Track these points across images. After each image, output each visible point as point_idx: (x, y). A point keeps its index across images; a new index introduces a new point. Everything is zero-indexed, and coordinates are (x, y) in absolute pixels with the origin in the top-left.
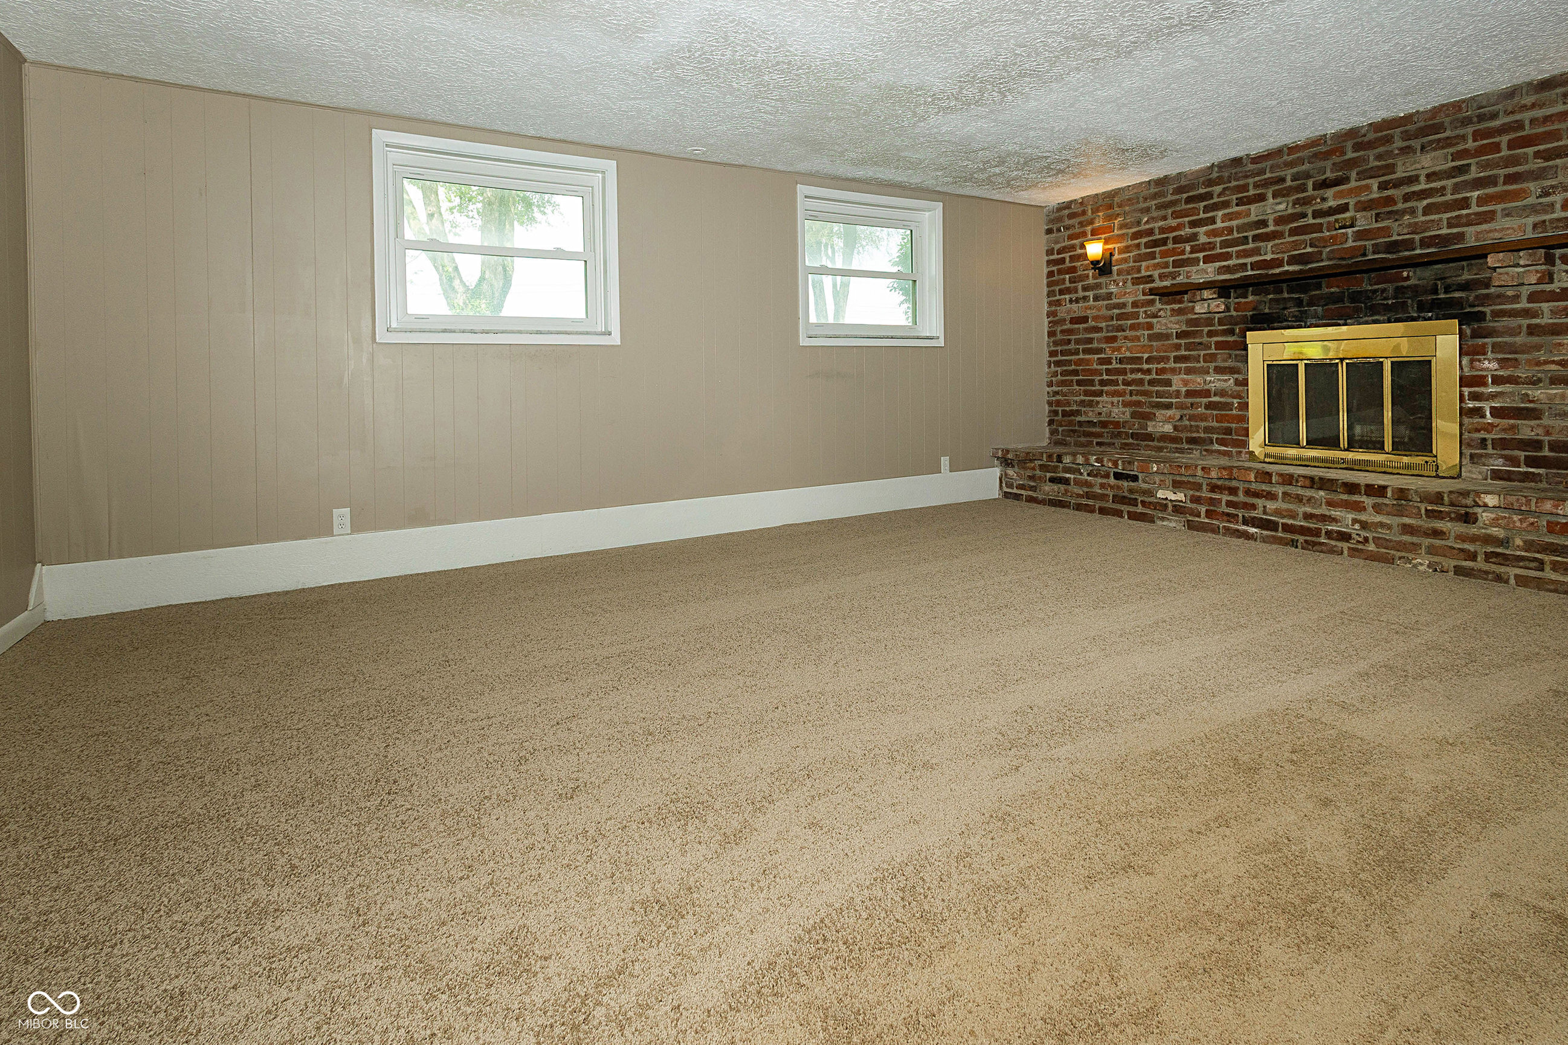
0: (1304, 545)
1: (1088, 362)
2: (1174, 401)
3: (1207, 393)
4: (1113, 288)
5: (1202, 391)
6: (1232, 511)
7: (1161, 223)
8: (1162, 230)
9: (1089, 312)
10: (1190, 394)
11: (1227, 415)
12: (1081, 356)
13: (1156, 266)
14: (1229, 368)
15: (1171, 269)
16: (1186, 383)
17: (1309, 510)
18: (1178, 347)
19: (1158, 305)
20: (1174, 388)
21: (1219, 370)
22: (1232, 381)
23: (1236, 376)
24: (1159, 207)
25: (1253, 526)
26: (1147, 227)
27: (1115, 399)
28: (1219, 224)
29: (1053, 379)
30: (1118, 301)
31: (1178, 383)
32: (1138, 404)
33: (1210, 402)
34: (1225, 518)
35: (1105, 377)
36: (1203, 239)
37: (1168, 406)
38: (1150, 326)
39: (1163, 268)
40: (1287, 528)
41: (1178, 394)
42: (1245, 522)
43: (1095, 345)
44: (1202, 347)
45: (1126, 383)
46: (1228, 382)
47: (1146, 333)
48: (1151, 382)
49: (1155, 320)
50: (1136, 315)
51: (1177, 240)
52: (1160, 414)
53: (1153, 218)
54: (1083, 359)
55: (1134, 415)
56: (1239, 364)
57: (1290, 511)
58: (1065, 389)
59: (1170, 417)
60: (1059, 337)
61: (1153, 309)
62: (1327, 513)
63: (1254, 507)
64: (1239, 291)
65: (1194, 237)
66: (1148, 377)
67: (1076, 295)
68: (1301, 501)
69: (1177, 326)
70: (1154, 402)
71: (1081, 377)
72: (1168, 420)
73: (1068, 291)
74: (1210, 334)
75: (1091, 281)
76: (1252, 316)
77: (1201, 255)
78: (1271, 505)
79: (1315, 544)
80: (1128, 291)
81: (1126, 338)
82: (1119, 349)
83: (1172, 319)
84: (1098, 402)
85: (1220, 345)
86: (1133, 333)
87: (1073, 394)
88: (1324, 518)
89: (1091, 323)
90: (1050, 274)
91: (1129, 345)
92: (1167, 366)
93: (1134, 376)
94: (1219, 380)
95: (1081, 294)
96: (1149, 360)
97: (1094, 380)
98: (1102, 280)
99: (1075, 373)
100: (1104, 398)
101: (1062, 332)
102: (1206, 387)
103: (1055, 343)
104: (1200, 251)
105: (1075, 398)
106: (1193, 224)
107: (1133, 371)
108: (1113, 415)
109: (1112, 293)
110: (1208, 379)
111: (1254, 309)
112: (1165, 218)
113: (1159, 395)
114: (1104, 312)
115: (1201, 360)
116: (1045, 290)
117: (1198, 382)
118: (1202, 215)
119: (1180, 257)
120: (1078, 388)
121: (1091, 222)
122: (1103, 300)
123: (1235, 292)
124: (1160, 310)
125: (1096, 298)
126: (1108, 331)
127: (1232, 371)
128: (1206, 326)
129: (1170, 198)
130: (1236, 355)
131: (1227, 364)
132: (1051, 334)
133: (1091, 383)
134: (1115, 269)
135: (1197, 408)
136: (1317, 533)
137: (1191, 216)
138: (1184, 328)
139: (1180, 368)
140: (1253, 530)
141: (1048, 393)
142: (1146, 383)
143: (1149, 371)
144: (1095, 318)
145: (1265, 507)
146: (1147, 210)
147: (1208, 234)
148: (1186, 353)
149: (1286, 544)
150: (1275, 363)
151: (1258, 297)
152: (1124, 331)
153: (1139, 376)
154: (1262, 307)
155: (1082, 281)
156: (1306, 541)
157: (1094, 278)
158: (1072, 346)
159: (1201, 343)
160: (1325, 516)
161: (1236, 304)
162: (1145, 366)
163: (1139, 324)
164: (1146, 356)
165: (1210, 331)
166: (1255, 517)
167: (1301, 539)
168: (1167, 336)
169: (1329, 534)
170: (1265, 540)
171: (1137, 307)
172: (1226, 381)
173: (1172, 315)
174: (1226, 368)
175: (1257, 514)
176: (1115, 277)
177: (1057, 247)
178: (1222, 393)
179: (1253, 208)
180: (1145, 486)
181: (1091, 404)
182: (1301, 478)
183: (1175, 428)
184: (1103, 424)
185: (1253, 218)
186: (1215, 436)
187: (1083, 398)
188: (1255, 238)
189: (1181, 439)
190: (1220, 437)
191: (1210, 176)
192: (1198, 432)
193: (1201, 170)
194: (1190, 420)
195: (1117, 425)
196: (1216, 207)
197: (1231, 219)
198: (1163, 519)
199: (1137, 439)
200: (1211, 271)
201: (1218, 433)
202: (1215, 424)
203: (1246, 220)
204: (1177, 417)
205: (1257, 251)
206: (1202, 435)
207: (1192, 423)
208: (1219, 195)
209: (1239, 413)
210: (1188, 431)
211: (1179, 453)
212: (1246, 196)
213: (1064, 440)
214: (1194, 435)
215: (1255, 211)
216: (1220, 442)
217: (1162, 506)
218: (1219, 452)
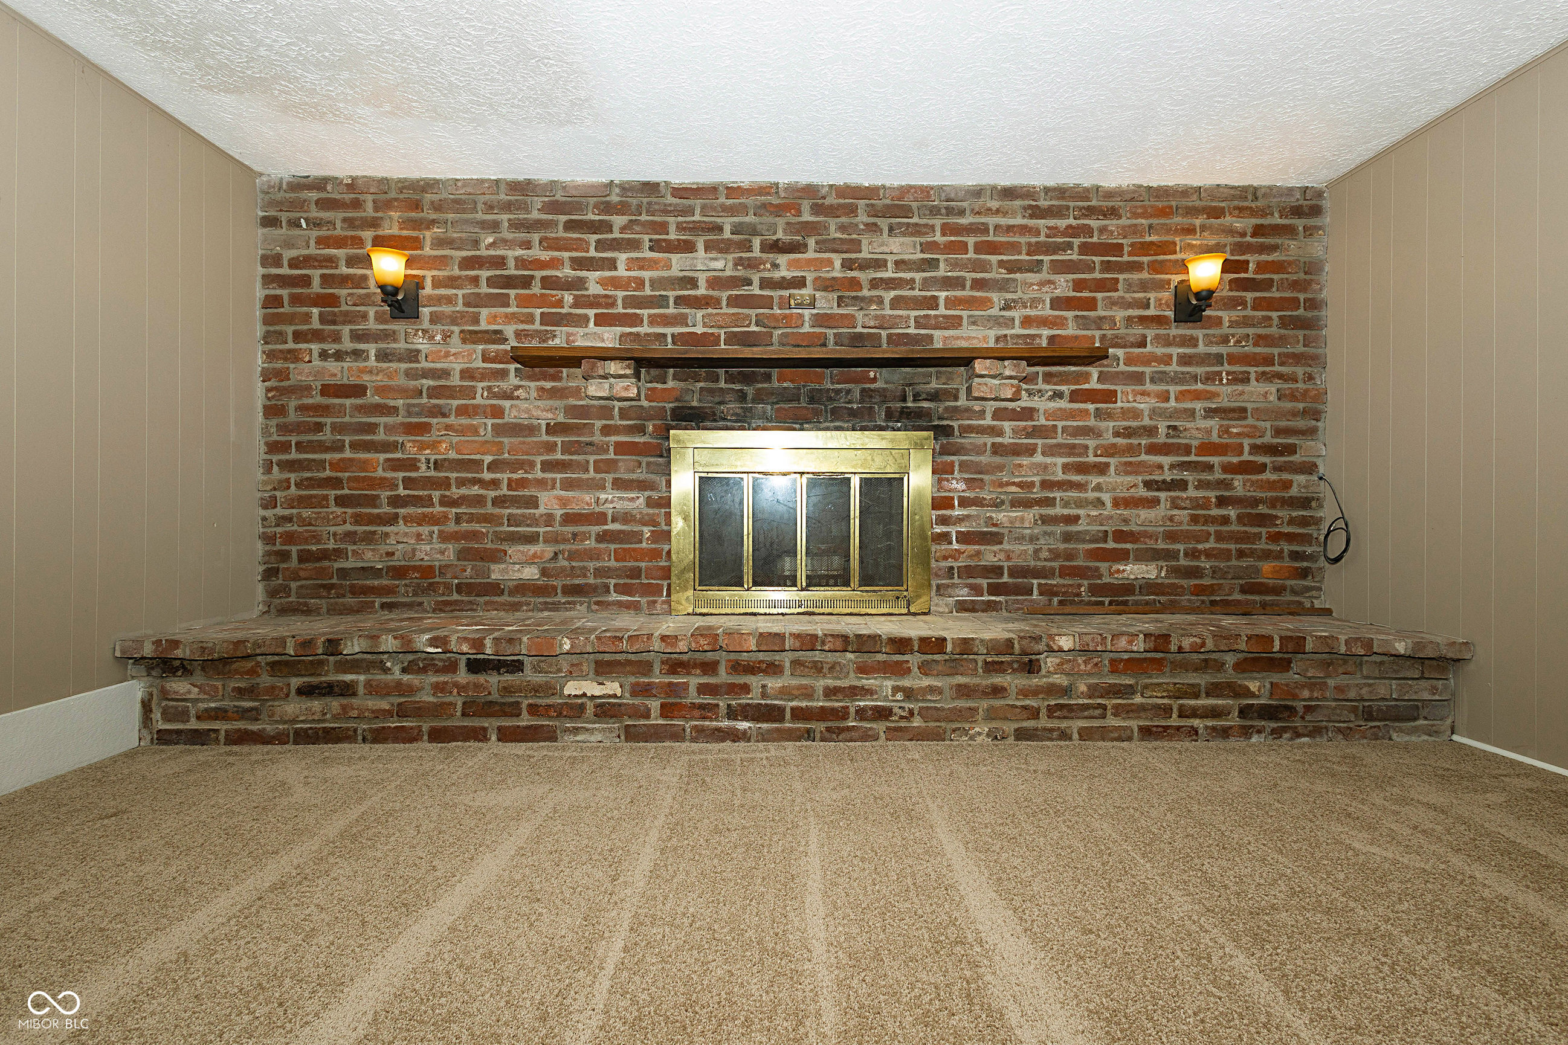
0: (827, 735)
1: (361, 464)
2: (541, 530)
3: (601, 519)
4: (421, 343)
5: (592, 514)
6: (708, 700)
7: (519, 252)
8: (521, 263)
9: (366, 377)
10: (569, 519)
11: (634, 550)
12: (347, 454)
13: (511, 318)
14: (639, 482)
15: (537, 326)
16: (563, 502)
17: (831, 682)
18: (550, 447)
19: (513, 380)
20: (542, 510)
21: (620, 484)
22: (641, 500)
23: (647, 493)
24: (515, 225)
25: (746, 718)
26: (492, 252)
27: (425, 530)
28: (622, 272)
30: (432, 365)
31: (549, 501)
32: (475, 535)
33: (605, 532)
34: (697, 713)
35: (401, 491)
36: (594, 289)
37: (532, 539)
38: (498, 412)
39: (522, 322)
40: (799, 714)
41: (549, 519)
42: (732, 714)
43: (381, 436)
44: (590, 449)
45: (446, 502)
46: (636, 502)
47: (490, 422)
48: (498, 502)
49: (507, 404)
50: (471, 393)
51: (548, 283)
52: (515, 551)
53: (505, 241)
54: (349, 460)
55: (463, 555)
56: (653, 476)
57: (805, 687)
58: (306, 512)
59: (535, 556)
60: (293, 417)
61: (504, 385)
62: (859, 684)
63: (746, 688)
64: (654, 372)
65: (579, 284)
66: (493, 494)
67: (337, 346)
68: (820, 670)
69: (550, 416)
70: (505, 532)
71: (346, 491)
72: (530, 561)
73: (317, 336)
74: (606, 430)
75: (372, 325)
76: (673, 410)
77: (591, 313)
78: (774, 683)
79: (842, 730)
80: (453, 351)
81: (448, 427)
82: (434, 446)
83: (539, 403)
84: (385, 535)
85: (621, 448)
86: (464, 421)
87: (326, 519)
88: (854, 692)
89: (372, 398)
90: (272, 301)
91: (455, 440)
92: (530, 476)
93: (464, 491)
94: (620, 498)
95: (347, 345)
96: (493, 467)
97: (375, 497)
98: (399, 326)
99: (333, 483)
100: (401, 527)
101: (301, 408)
102: (597, 510)
103: (283, 429)
104: (591, 306)
105: (332, 528)
106: (579, 264)
107: (461, 483)
108: (419, 555)
109: (418, 351)
110: (603, 496)
111: (677, 400)
112: (527, 245)
113: (512, 520)
114: (401, 381)
115: (591, 469)
116: (258, 329)
117: (584, 501)
118: (592, 253)
119: (554, 310)
120: (338, 510)
121: (373, 224)
122: (400, 360)
123: (648, 373)
124: (517, 388)
125: (383, 356)
126: (409, 414)
127: (642, 486)
128: (600, 419)
129: (535, 215)
130: (648, 464)
131: (634, 476)
132: (273, 410)
133: (369, 502)
134: (425, 311)
135: (582, 541)
136: (843, 714)
137: (576, 250)
138: (561, 418)
139: (554, 480)
140: (743, 725)
141: (264, 519)
142: (489, 503)
143: (495, 484)
144: (380, 390)
145: (764, 686)
146: (495, 226)
147: (603, 282)
148: (566, 457)
149: (799, 739)
150: (710, 475)
151: (682, 384)
152: (444, 415)
153: (476, 490)
154: (687, 398)
155: (350, 322)
156: (828, 729)
157: (380, 319)
158: (324, 436)
159: (590, 444)
160: (855, 687)
161: (649, 389)
162: (487, 476)
163: (476, 407)
164: (488, 459)
165: (605, 427)
166: (748, 705)
167: (820, 727)
168: (532, 430)
169: (861, 713)
170: (764, 737)
171: (472, 378)
172: (632, 499)
173: (540, 398)
174: (632, 481)
175: (754, 698)
176: (426, 325)
177: (288, 254)
178: (626, 517)
179: (675, 258)
180: (539, 678)
181: (369, 538)
182: (830, 639)
183: (544, 572)
184: (399, 572)
185: (675, 272)
186: (613, 582)
187: (348, 527)
188: (679, 301)
189: (555, 588)
190: (622, 581)
191: (608, 199)
192: (585, 576)
193: (592, 186)
194: (570, 558)
195: (427, 571)
196: (617, 245)
197: (641, 268)
198: (576, 731)
199: (468, 594)
200: (609, 337)
201: (619, 577)
202: (613, 563)
203: (665, 274)
204: (549, 555)
205: (682, 320)
206: (591, 581)
207: (574, 564)
208: (623, 230)
209: (653, 546)
210: (567, 576)
211: (550, 610)
212: (664, 240)
213: (306, 604)
214: (577, 582)
215: (678, 263)
216: (621, 589)
217: (575, 709)
218: (620, 604)
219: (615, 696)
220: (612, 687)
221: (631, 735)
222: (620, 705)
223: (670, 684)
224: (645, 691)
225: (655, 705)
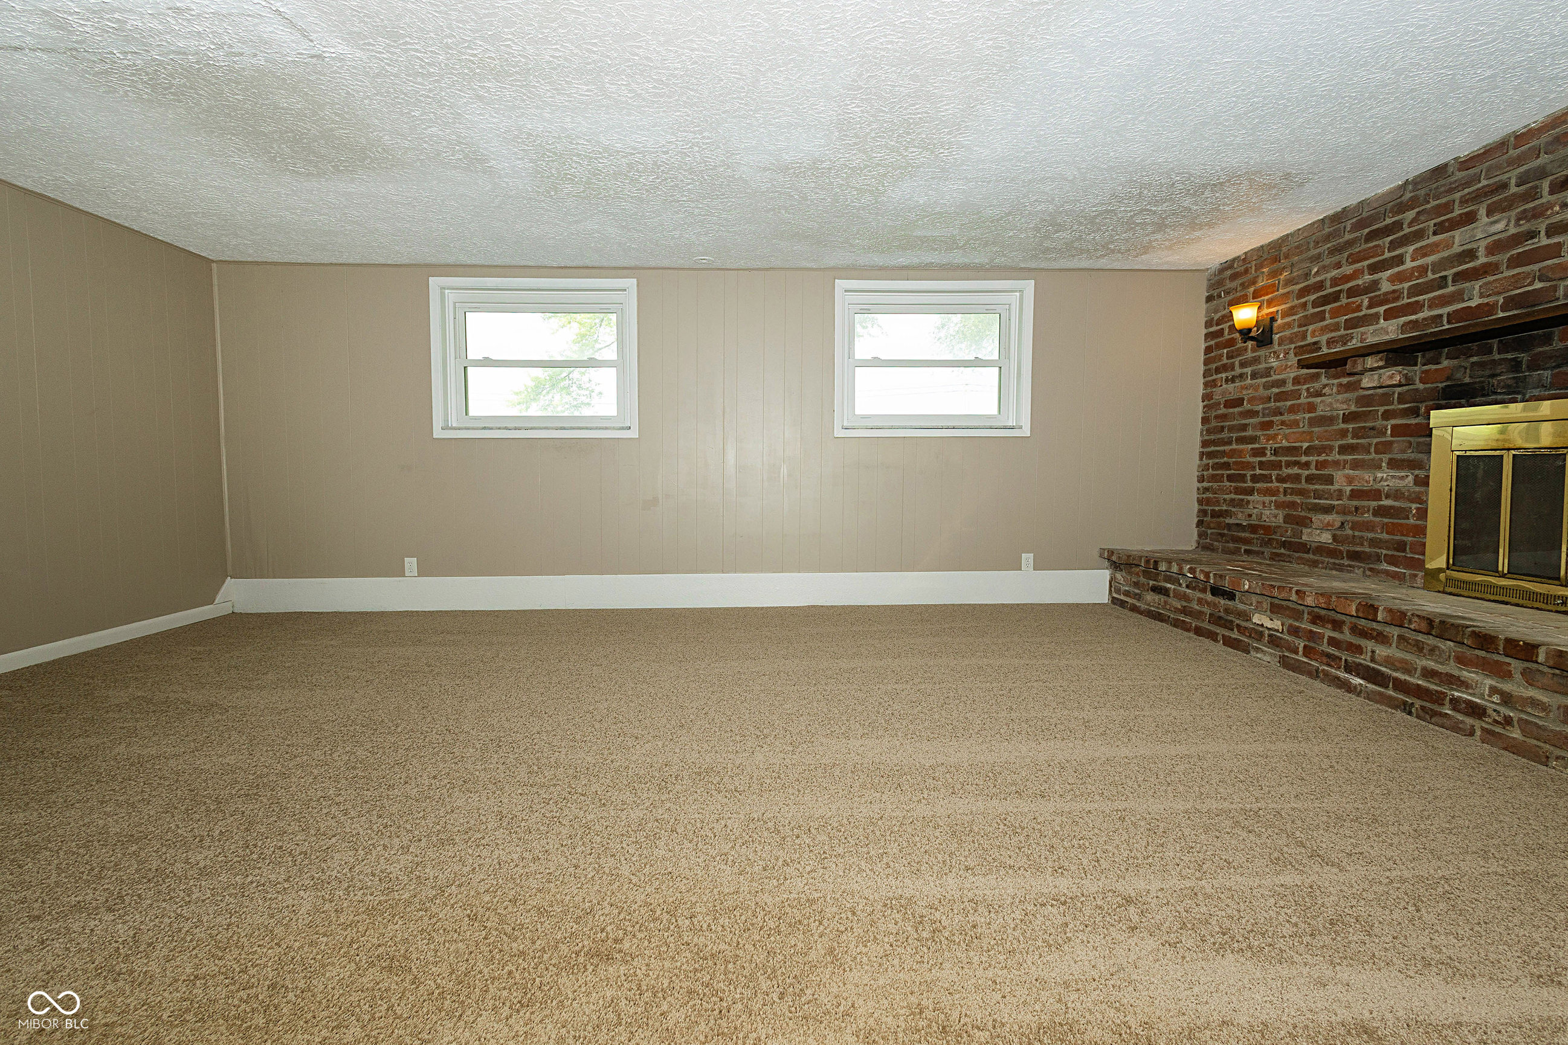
0: (1422, 714)
1: (1240, 453)
2: (1336, 503)
3: (1376, 494)
4: (1273, 363)
5: (1370, 491)
7: (1334, 273)
8: (1335, 282)
9: (1244, 392)
10: (1355, 494)
11: (1401, 525)
12: (1234, 446)
13: (1324, 330)
14: (1409, 461)
15: (1342, 332)
16: (1350, 480)
17: (1429, 664)
18: (1344, 433)
19: (1324, 380)
20: (1336, 487)
21: (1393, 464)
22: (1411, 478)
23: (1417, 472)
24: (1332, 252)
25: (1358, 675)
26: (1318, 279)
27: (1267, 499)
28: (1409, 264)
29: (1205, 473)
30: (1278, 377)
31: (1340, 477)
32: (1292, 505)
33: (1380, 507)
34: (1324, 659)
35: (1258, 472)
36: (1386, 287)
37: (1328, 510)
38: (1312, 408)
39: (1332, 331)
41: (1340, 494)
42: (1349, 668)
43: (1250, 433)
44: (1372, 433)
45: (1281, 479)
46: (1406, 480)
47: (1307, 416)
48: (1310, 479)
49: (1319, 399)
50: (1297, 395)
51: (1352, 293)
52: (1318, 519)
53: (1324, 267)
54: (1235, 450)
55: (1288, 519)
56: (1420, 455)
57: (1407, 662)
58: (1215, 485)
59: (1328, 524)
60: (1214, 423)
61: (1317, 385)
62: (1456, 673)
63: (1360, 650)
64: (1429, 355)
65: (1375, 285)
66: (1307, 472)
67: (1233, 373)
69: (1345, 407)
70: (1312, 503)
71: (1233, 472)
72: (1326, 527)
73: (1225, 368)
74: (1387, 415)
75: (1250, 355)
76: (1444, 389)
77: (1381, 309)
78: (1382, 652)
79: (1436, 714)
80: (1289, 364)
81: (1283, 423)
82: (1274, 437)
83: (1340, 397)
84: (1248, 502)
85: (1397, 431)
86: (1292, 417)
87: (1221, 490)
88: (1451, 680)
89: (1247, 406)
90: (1208, 350)
91: (1288, 431)
92: (1329, 458)
93: (1290, 471)
94: (1393, 477)
95: (1238, 371)
96: (1308, 451)
97: (1245, 475)
98: (1262, 352)
99: (1226, 466)
100: (1256, 497)
101: (1216, 417)
102: (1376, 487)
103: (1209, 432)
104: (1381, 304)
105: (1226, 496)
106: (1374, 269)
107: (1289, 464)
108: (1264, 518)
109: (1272, 368)
110: (1379, 475)
111: (1448, 379)
112: (1338, 265)
113: (1318, 495)
114: (1262, 392)
115: (1372, 450)
116: (1202, 368)
117: (1366, 478)
118: (1387, 255)
119: (1356, 315)
120: (1228, 484)
121: (1254, 282)
122: (1261, 377)
123: (1423, 356)
124: (1325, 386)
125: (1254, 376)
126: (1264, 416)
127: (1412, 465)
128: (1382, 406)
129: (1348, 237)
130: (1418, 443)
131: (1405, 456)
132: (1205, 420)
133: (1242, 479)
134: (1276, 337)
135: (1363, 514)
136: (1439, 699)
137: (1372, 257)
138: (1353, 408)
139: (1346, 462)
140: (1356, 681)
141: (1198, 489)
142: (1303, 481)
143: (1307, 465)
144: (1251, 400)
145: (1373, 652)
146: (1317, 258)
147: (1392, 280)
148: (1354, 441)
149: (1398, 708)
150: (1468, 453)
151: (1455, 362)
152: (1281, 414)
153: (1296, 470)
154: (1459, 375)
155: (1239, 355)
156: (1423, 709)
157: (1253, 351)
158: (1225, 435)
159: (1373, 428)
160: (1452, 676)
161: (1423, 372)
162: (1304, 459)
163: (1300, 405)
164: (1305, 445)
165: (1386, 411)
166: (1361, 664)
167: (1416, 703)
168: (1330, 420)
169: (1456, 703)
170: (1371, 697)
171: (1299, 383)
172: (1402, 478)
173: (1339, 393)
174: (1404, 460)
175: (1365, 660)
176: (1276, 347)
177: (1216, 317)
178: (1397, 494)
179: (1457, 234)
180: (1241, 607)
181: (1241, 504)
182: (1416, 619)
183: (1334, 537)
184: (1253, 529)
185: (1457, 249)
186: (1384, 552)
187: (1233, 496)
188: (1459, 277)
189: (1341, 552)
190: (1390, 553)
191: (1403, 198)
192: (1362, 545)
193: (1391, 192)
194: (1352, 528)
195: (1268, 530)
196: (1405, 241)
197: (1425, 255)
198: (1257, 650)
199: (1289, 549)
200: (1390, 330)
201: (1388, 549)
202: (1385, 536)
203: (1445, 254)
204: (1338, 524)
205: (1458, 296)
206: (1367, 550)
207: (1356, 533)
208: (1410, 225)
209: (1419, 522)
210: (1349, 543)
211: (1337, 570)
212: (1448, 220)
213: (1212, 545)
214: (1358, 549)
215: (1459, 238)
216: (1392, 560)
217: (1257, 633)
218: (1387, 573)
219: (1277, 631)
220: (1277, 624)
221: (1285, 663)
222: (1281, 638)
223: (1311, 631)
224: (1294, 631)
225: (1301, 645)
